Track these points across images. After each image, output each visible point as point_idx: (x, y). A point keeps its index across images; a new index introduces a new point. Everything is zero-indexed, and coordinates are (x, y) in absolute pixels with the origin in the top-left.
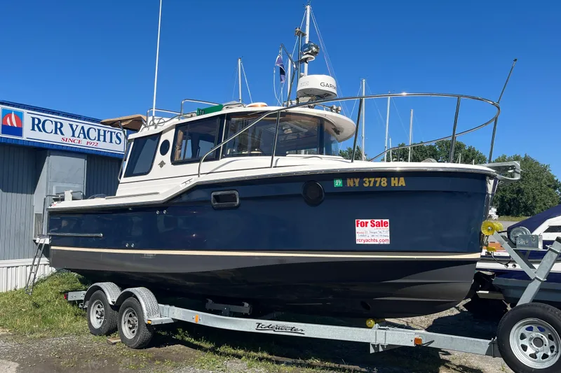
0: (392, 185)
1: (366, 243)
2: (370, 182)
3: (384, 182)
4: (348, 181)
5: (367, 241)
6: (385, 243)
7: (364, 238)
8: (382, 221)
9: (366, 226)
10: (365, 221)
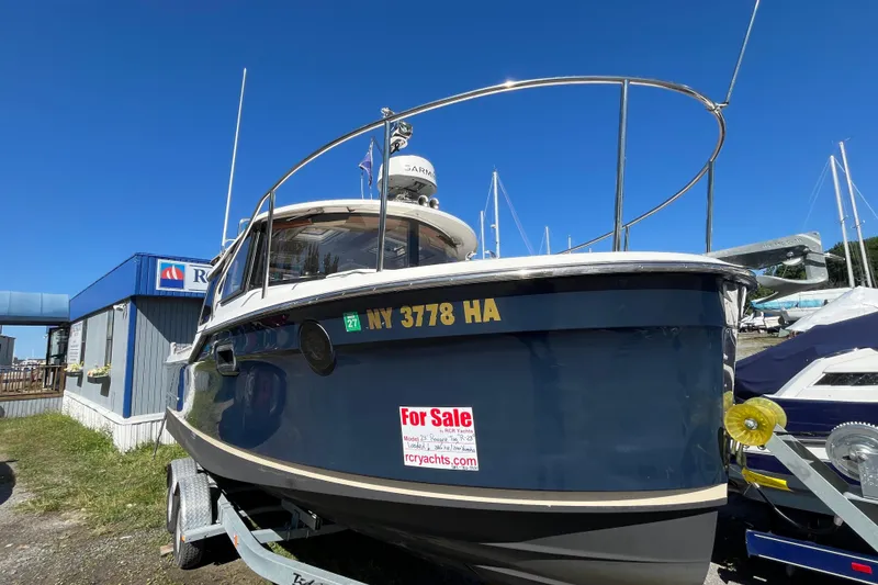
0: (468, 320)
1: (424, 465)
2: (414, 315)
3: (445, 314)
4: (370, 316)
5: (428, 460)
6: (468, 467)
7: (421, 453)
8: (456, 412)
9: (423, 424)
10: (418, 410)
